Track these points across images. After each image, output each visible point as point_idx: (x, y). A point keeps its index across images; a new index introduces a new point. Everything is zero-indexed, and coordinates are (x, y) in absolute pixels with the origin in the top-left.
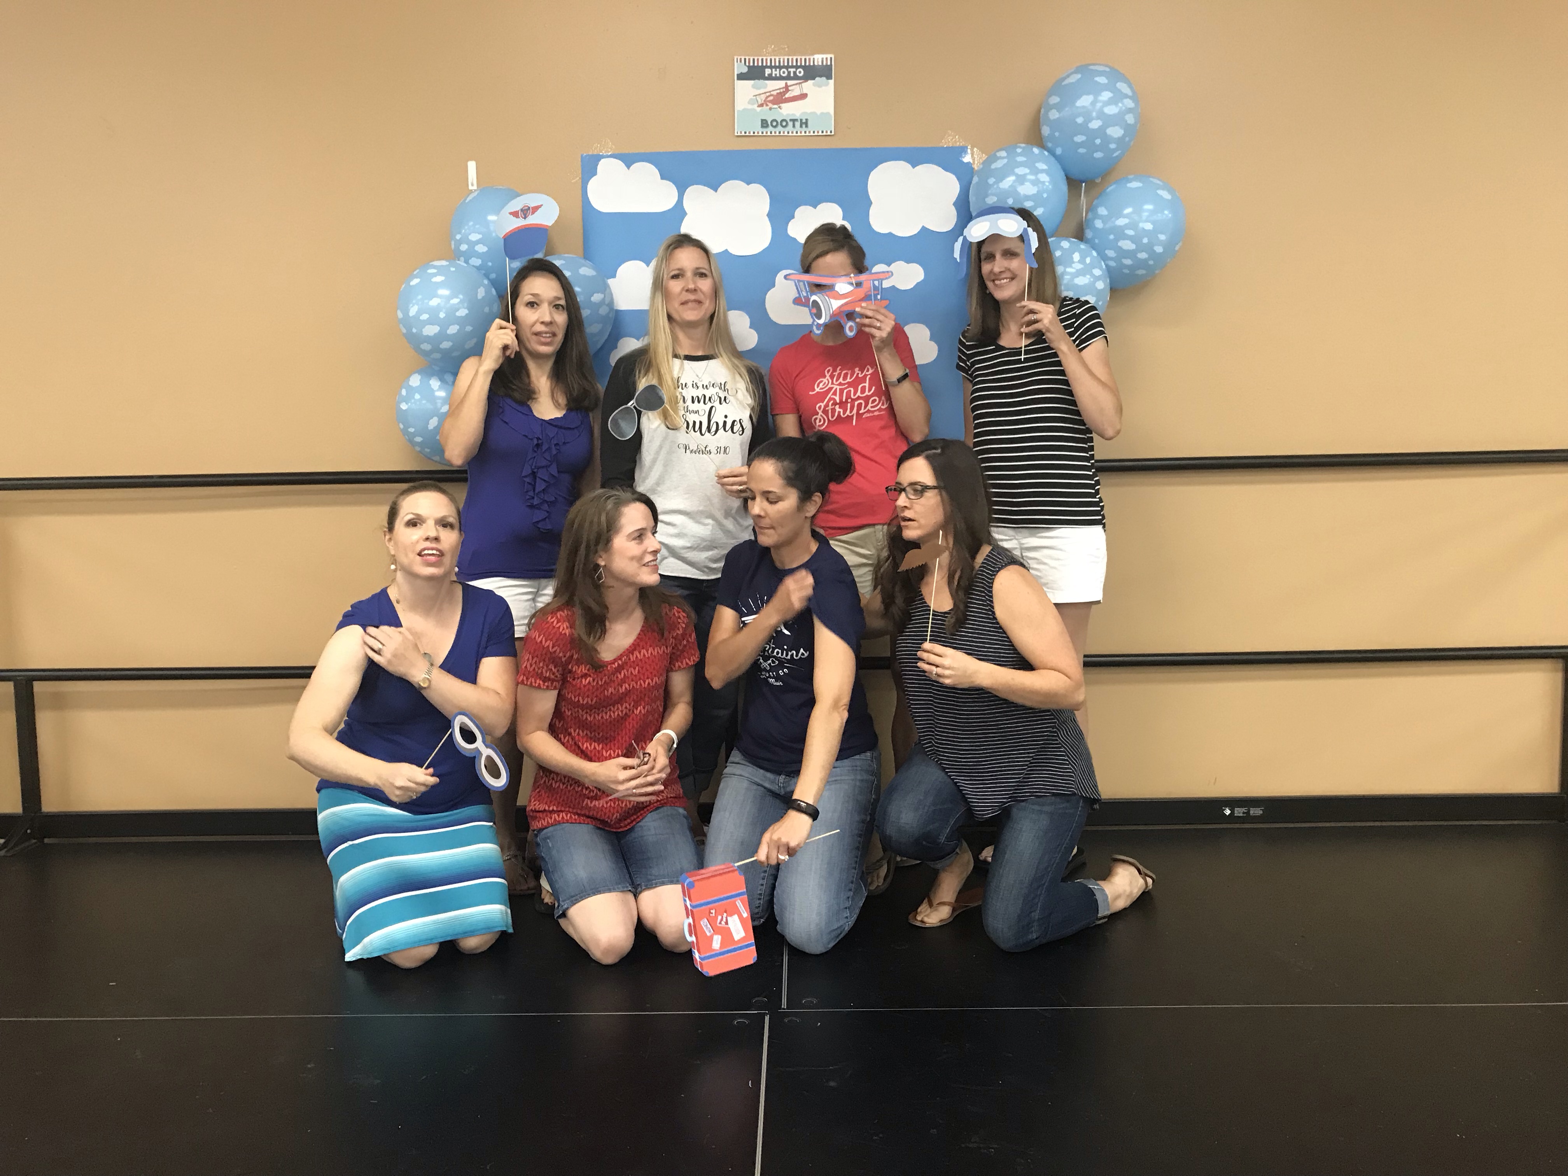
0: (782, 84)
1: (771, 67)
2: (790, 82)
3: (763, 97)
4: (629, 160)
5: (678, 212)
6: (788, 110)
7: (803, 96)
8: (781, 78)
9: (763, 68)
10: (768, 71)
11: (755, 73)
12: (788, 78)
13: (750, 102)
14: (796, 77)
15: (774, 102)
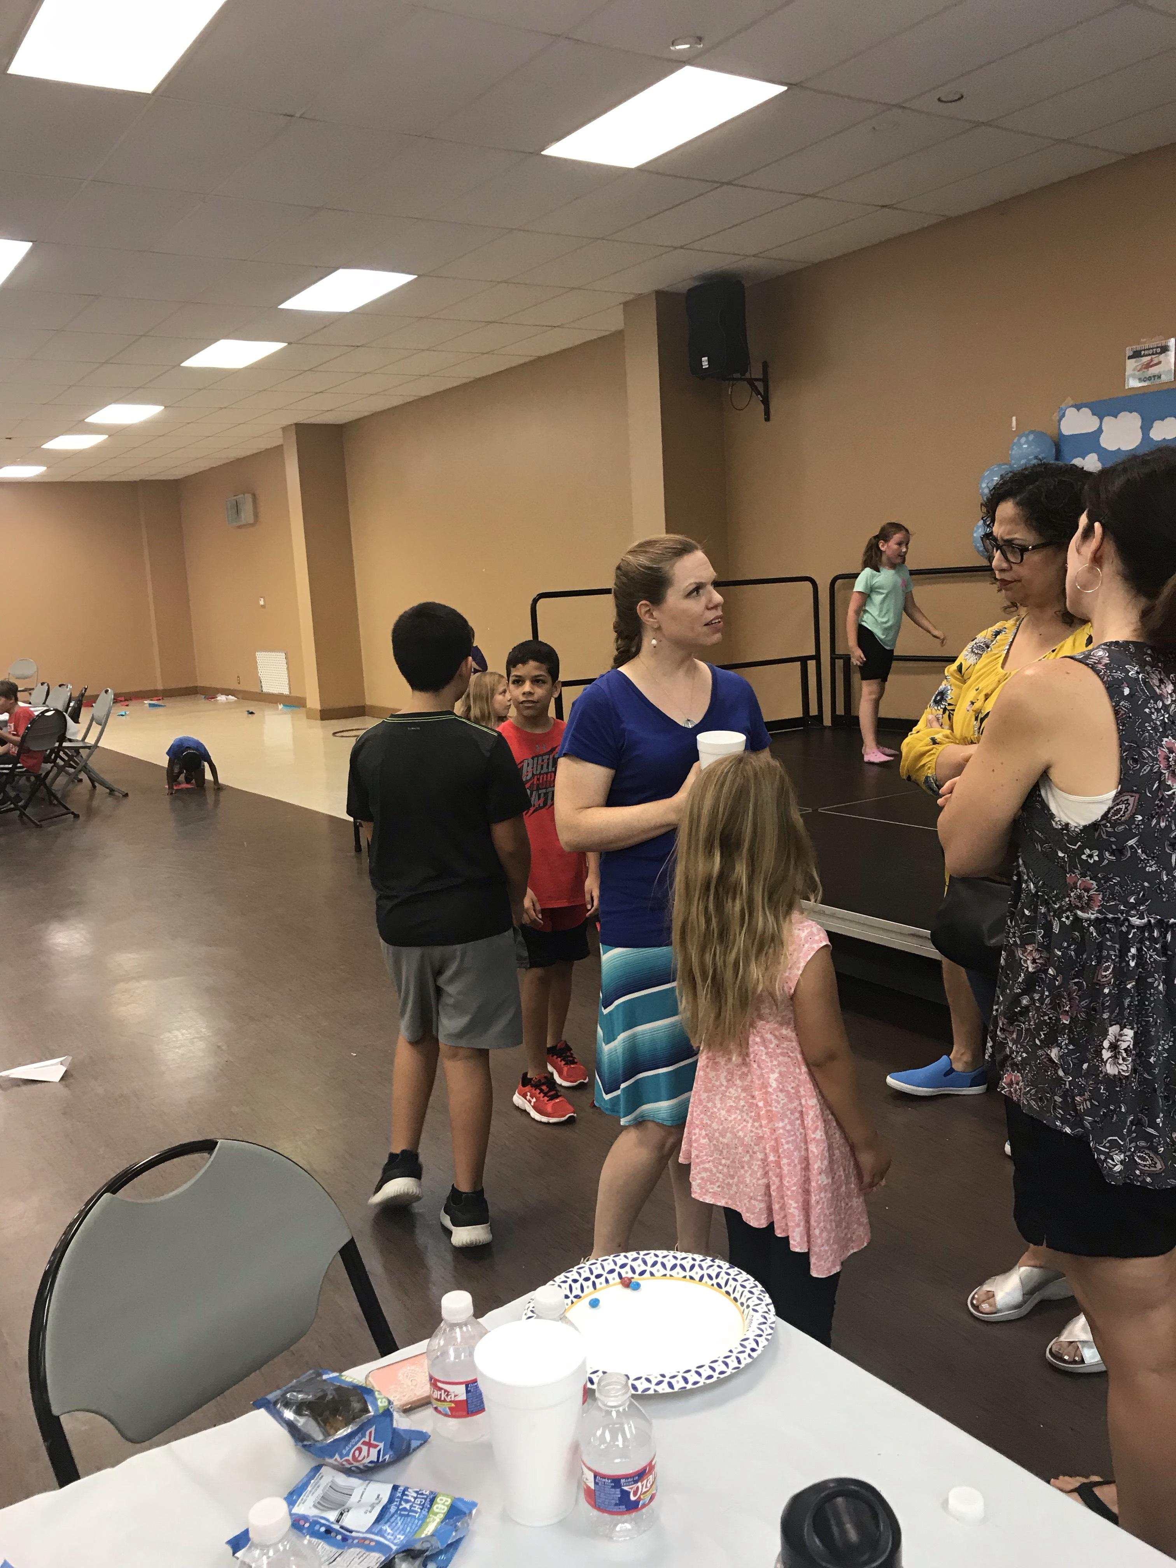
0: (1149, 358)
1: (1144, 350)
2: (1153, 356)
3: (1140, 367)
4: (1078, 407)
5: (1100, 431)
6: (1153, 371)
7: (1160, 363)
8: (1150, 355)
9: (1141, 351)
10: (1143, 353)
11: (1137, 355)
12: (1153, 354)
13: (1134, 370)
14: (1157, 353)
15: (1145, 368)
